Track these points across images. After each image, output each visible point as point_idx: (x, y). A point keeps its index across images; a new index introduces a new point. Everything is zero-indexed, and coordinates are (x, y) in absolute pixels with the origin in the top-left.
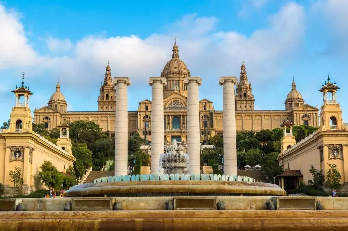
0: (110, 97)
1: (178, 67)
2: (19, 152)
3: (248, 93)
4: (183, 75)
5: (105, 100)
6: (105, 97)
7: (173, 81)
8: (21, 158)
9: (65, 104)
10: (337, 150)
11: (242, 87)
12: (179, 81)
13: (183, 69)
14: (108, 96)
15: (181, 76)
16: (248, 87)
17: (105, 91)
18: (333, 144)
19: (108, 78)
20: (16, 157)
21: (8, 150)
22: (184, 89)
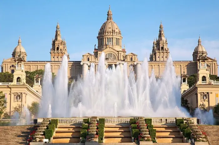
0: (60, 49)
1: (111, 27)
2: (19, 96)
3: (165, 47)
4: (116, 34)
5: (56, 52)
6: (56, 49)
7: (108, 38)
8: (20, 100)
9: (25, 55)
10: (206, 96)
11: (160, 42)
12: (112, 38)
13: (116, 29)
14: (58, 48)
15: (114, 35)
16: (165, 42)
17: (56, 45)
18: (203, 93)
19: (58, 34)
20: (17, 99)
21: (12, 95)
22: (116, 44)
